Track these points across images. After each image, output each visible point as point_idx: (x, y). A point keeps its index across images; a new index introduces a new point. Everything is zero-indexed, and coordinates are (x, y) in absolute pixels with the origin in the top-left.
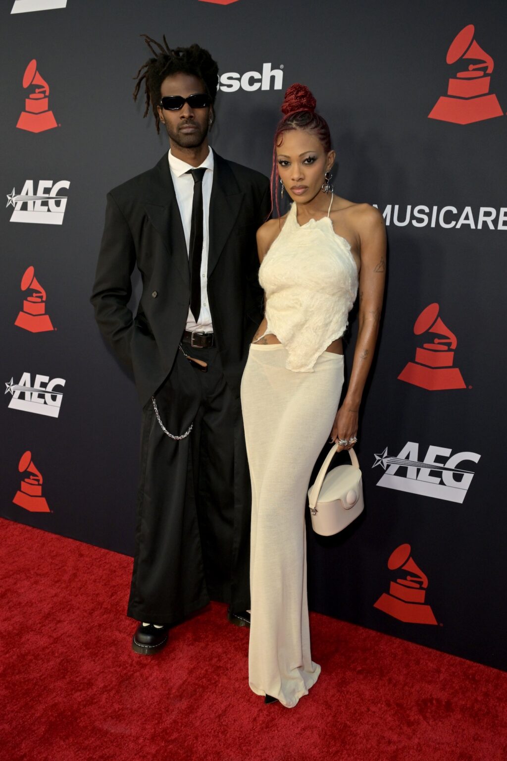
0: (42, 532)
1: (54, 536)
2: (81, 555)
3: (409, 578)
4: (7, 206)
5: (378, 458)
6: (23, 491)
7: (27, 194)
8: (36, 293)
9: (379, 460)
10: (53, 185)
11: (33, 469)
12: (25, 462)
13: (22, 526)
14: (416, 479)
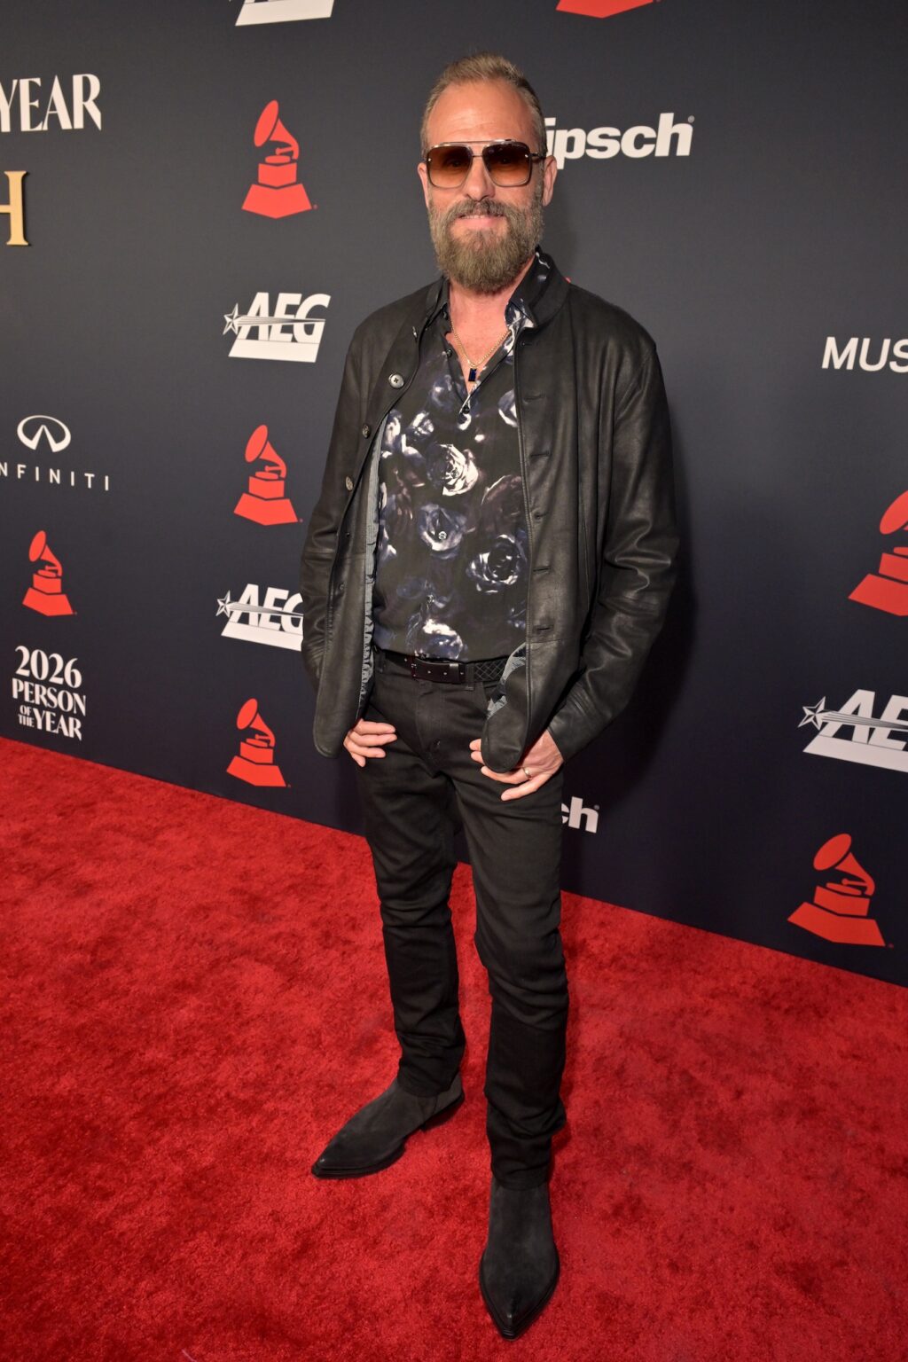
0: (273, 814)
1: (294, 821)
3: (845, 881)
4: (225, 332)
5: (808, 712)
6: (244, 756)
7: (258, 314)
8: (270, 466)
9: (810, 716)
10: (303, 300)
11: (259, 724)
12: (248, 715)
13: (244, 806)
14: (868, 743)
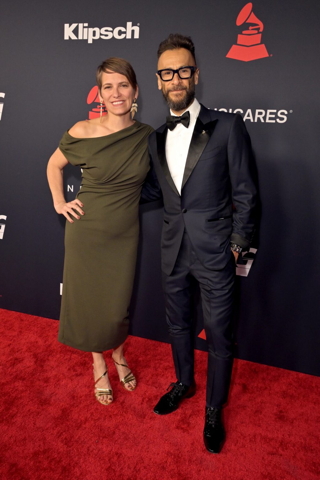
1: (3, 310)
2: (22, 320)
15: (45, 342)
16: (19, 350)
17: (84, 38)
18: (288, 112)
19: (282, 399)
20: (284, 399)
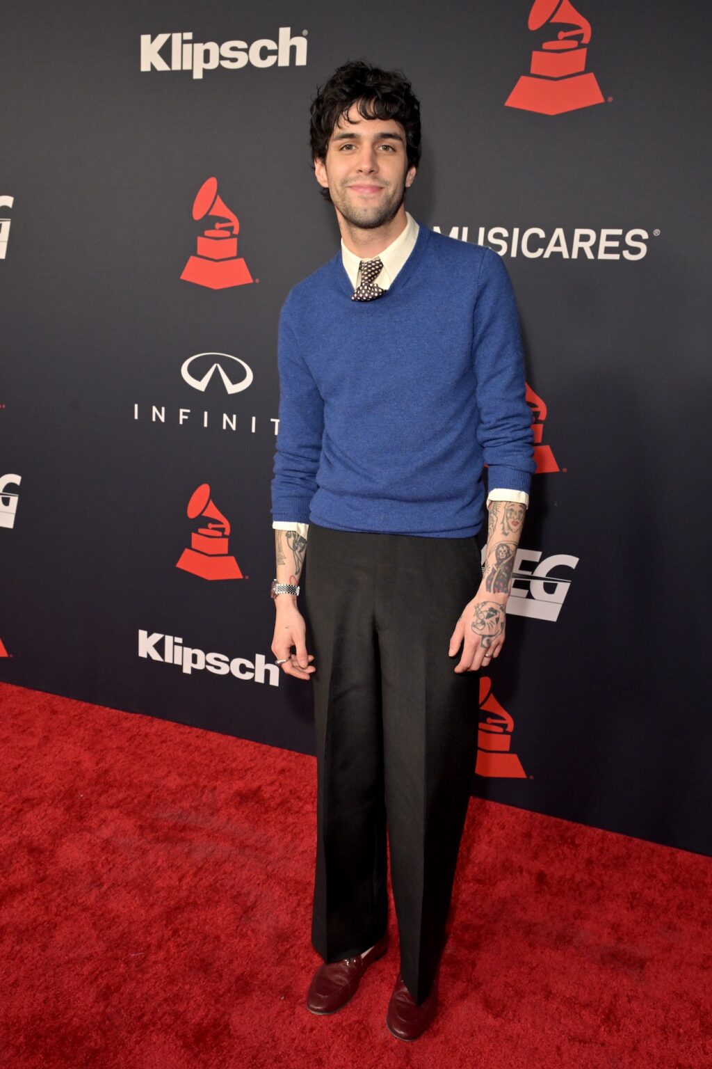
2: (54, 712)
3: (489, 720)
15: (97, 764)
16: (37, 780)
17: (185, 68)
18: (650, 234)
19: (626, 912)
20: (630, 910)
